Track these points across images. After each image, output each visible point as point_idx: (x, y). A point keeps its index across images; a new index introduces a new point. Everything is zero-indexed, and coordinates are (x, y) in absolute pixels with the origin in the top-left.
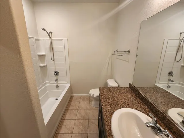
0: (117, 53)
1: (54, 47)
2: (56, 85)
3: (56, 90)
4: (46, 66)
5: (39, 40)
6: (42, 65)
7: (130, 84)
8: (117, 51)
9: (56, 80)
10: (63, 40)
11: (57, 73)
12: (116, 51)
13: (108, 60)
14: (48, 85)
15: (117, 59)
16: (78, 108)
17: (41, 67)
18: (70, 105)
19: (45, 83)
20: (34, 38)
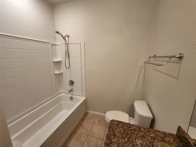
0: (154, 61)
1: (70, 52)
2: (70, 96)
3: (70, 102)
4: (62, 74)
5: (56, 45)
6: (57, 72)
7: (179, 129)
8: (155, 57)
9: (71, 91)
10: (79, 44)
11: (72, 83)
12: (151, 57)
13: (139, 71)
14: (63, 94)
15: (154, 69)
16: (88, 133)
17: (55, 74)
18: (81, 125)
19: (60, 92)
20: (50, 43)
